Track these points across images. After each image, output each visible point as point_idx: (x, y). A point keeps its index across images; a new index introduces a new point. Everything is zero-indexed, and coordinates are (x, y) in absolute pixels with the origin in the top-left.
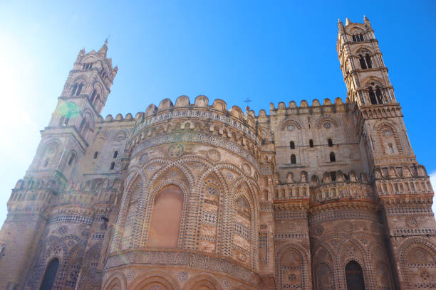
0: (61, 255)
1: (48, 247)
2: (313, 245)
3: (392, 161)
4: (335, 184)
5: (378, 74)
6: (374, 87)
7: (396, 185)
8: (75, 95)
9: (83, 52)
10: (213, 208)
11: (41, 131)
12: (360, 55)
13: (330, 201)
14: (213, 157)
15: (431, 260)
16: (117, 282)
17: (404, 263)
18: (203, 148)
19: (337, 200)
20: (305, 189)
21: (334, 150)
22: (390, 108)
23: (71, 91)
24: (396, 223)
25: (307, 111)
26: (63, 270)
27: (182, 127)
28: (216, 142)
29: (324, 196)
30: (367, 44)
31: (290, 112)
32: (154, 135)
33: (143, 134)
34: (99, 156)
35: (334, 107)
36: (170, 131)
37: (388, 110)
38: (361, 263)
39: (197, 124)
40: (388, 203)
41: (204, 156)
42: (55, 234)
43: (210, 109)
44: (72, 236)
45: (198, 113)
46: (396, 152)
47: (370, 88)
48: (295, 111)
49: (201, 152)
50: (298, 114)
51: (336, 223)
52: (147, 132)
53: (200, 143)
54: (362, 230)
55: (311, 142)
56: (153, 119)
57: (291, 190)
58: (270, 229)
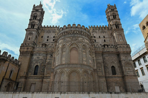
0: (39, 64)
1: (34, 62)
2: (104, 62)
3: (121, 43)
4: (108, 48)
5: (118, 21)
6: (117, 24)
7: (123, 49)
8: (35, 19)
9: (34, 5)
10: (84, 53)
11: (25, 29)
12: (113, 15)
13: (107, 52)
14: (83, 41)
15: (130, 66)
16: (63, 71)
17: (125, 67)
18: (81, 38)
19: (109, 52)
20: (101, 49)
21: (105, 39)
22: (121, 30)
23: (33, 18)
24: (123, 58)
25: (98, 29)
26: (40, 68)
27: (75, 32)
28: (84, 37)
29: (105, 51)
30: (115, 12)
31: (94, 28)
32: (67, 34)
33: (63, 33)
34: (43, 37)
35: (105, 28)
36: (72, 33)
37: (120, 30)
38: (115, 66)
39: (79, 32)
40: (121, 53)
41: (81, 40)
42: (36, 59)
43: (81, 28)
44: (41, 59)
45: (79, 29)
46: (122, 41)
47: (116, 24)
48: (95, 28)
49: (81, 39)
50: (96, 29)
51: (108, 57)
52: (65, 33)
53: (80, 37)
54: (115, 59)
55: (99, 37)
56: (66, 29)
57: (98, 49)
58: (95, 58)
